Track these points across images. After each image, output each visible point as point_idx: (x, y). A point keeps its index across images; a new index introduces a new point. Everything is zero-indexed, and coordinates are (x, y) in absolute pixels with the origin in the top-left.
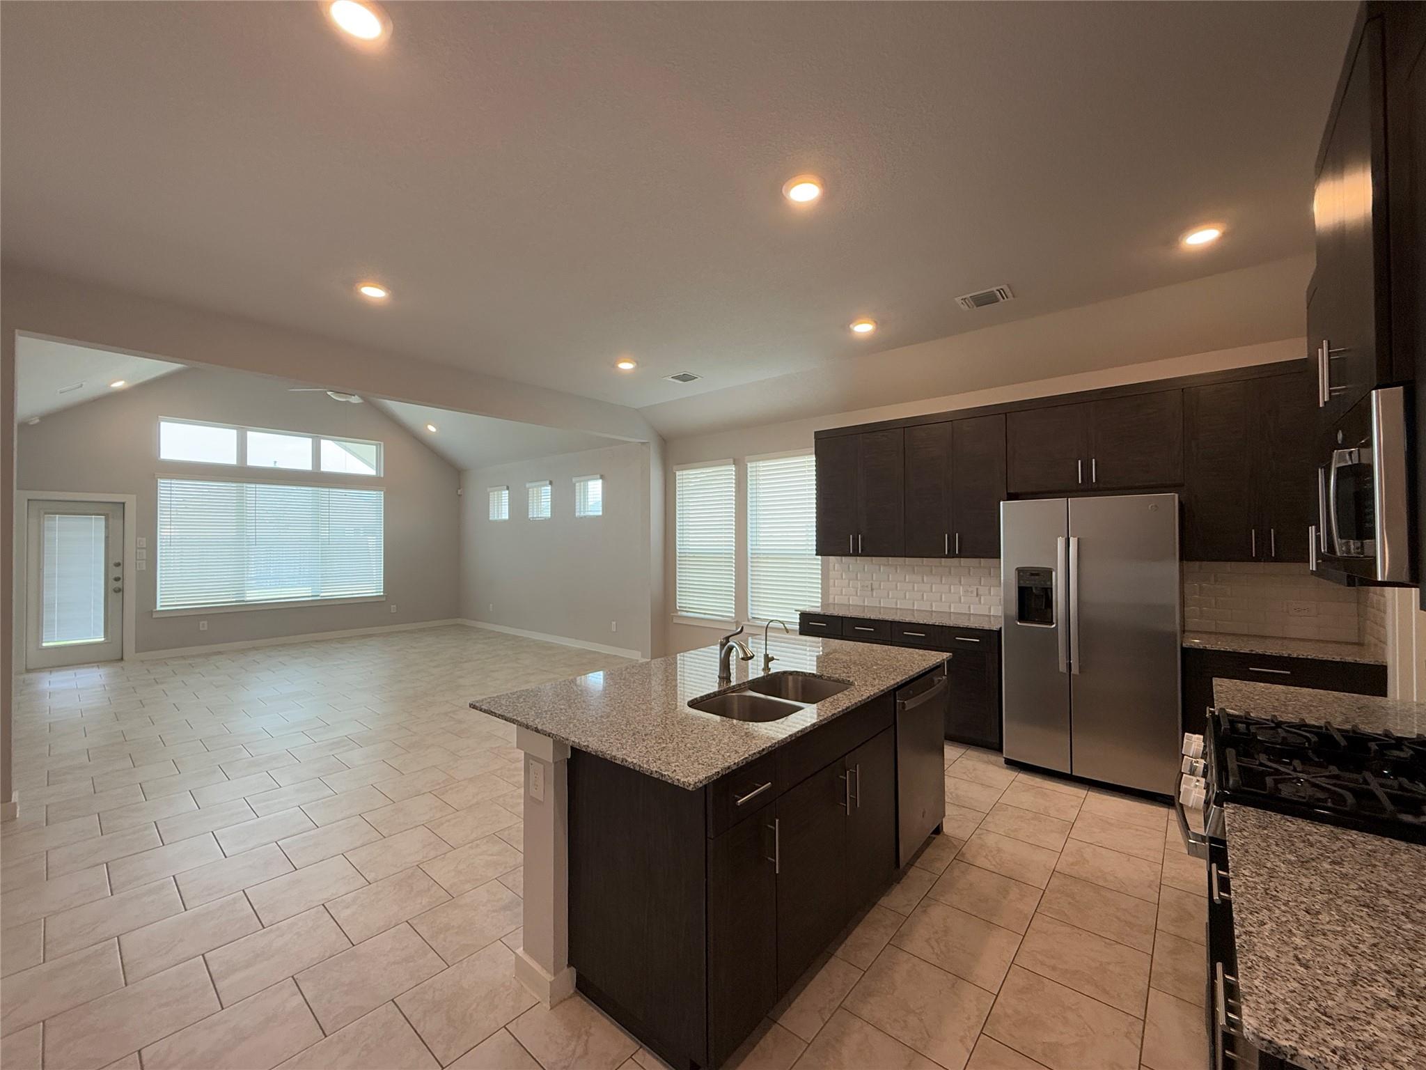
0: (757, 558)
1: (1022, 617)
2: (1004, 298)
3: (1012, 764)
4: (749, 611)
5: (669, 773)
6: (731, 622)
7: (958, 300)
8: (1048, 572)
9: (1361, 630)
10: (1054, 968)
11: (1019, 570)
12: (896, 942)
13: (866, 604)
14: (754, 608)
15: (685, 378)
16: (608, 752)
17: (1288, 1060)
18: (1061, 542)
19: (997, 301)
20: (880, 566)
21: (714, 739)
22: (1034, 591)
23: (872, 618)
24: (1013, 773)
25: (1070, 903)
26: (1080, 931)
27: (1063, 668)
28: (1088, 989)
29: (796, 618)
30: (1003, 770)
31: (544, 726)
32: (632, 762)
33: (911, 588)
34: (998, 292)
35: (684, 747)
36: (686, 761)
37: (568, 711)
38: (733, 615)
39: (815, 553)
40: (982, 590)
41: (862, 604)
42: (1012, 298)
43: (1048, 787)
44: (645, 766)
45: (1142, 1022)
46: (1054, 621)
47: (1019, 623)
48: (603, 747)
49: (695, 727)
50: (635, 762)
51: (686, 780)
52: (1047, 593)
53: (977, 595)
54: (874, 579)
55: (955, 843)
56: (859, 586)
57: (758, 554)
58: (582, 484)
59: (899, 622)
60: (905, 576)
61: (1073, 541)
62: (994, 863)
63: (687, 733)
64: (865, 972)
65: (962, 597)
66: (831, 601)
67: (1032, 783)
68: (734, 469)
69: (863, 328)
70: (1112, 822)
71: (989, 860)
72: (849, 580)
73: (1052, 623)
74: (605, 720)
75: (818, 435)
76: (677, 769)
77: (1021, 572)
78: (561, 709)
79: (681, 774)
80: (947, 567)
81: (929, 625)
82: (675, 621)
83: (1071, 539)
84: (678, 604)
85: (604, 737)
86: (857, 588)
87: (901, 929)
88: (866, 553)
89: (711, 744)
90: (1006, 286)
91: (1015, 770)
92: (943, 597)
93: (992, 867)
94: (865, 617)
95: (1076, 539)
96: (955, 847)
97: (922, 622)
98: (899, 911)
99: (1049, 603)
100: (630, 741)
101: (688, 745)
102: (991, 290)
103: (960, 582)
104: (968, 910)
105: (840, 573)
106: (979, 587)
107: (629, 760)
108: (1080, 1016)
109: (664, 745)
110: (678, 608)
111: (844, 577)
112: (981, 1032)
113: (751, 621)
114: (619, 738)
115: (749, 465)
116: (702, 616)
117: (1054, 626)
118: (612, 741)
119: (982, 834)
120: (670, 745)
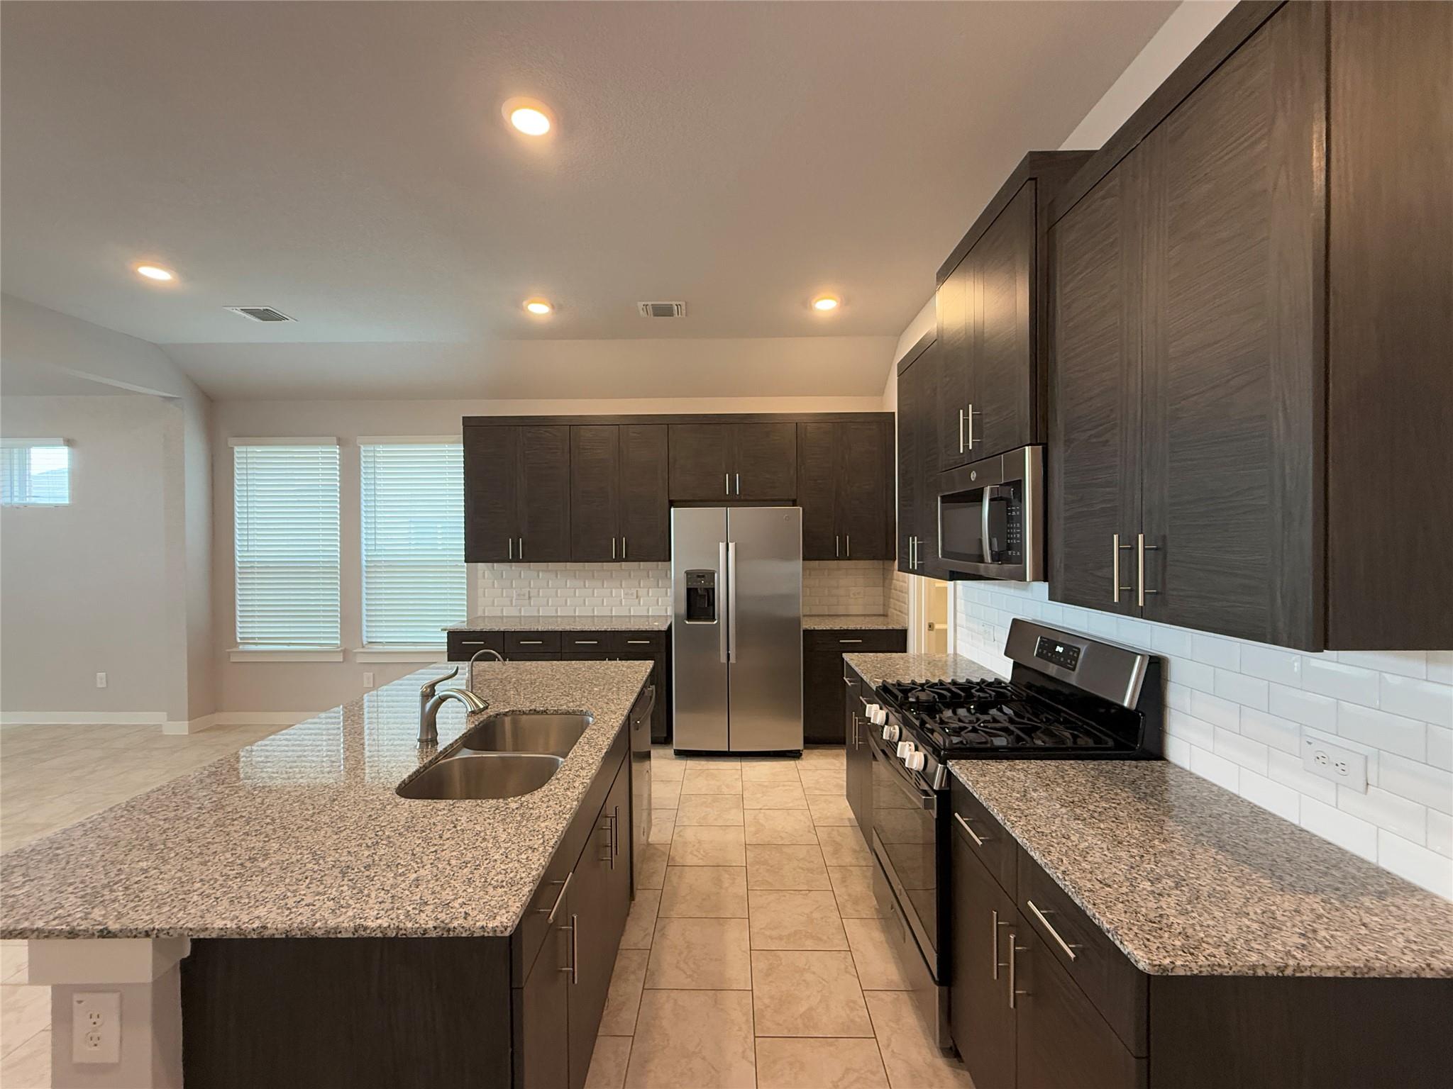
0: (375, 566)
1: (690, 616)
2: (678, 314)
3: (683, 754)
4: (364, 634)
5: (461, 921)
6: (337, 652)
7: (640, 304)
8: (712, 574)
9: (886, 605)
10: (780, 938)
11: (687, 573)
12: (649, 987)
13: (523, 614)
14: (370, 630)
15: (266, 315)
16: (318, 924)
17: (1170, 974)
18: (722, 546)
19: (671, 315)
20: (538, 572)
21: (484, 839)
22: (699, 591)
23: (540, 630)
24: (683, 761)
25: (768, 870)
26: (784, 893)
27: (723, 660)
28: (809, 944)
29: (443, 637)
30: (674, 761)
31: (123, 920)
32: (380, 927)
33: (573, 594)
34: (676, 307)
35: (449, 868)
36: (470, 890)
37: (163, 869)
38: (339, 642)
39: (464, 559)
40: (642, 592)
41: (518, 615)
42: (684, 316)
43: (712, 767)
44: (409, 925)
45: (849, 953)
46: (716, 617)
47: (687, 622)
48: (300, 918)
49: (439, 828)
50: (386, 925)
51: (496, 923)
52: (710, 593)
53: (637, 597)
54: (532, 586)
55: (662, 849)
56: (515, 596)
57: (374, 561)
58: (16, 450)
59: (571, 631)
60: (566, 582)
61: (731, 546)
62: (700, 856)
63: (435, 842)
64: (633, 1037)
65: (623, 600)
66: (480, 613)
67: (700, 768)
68: (338, 451)
69: (539, 309)
70: (766, 784)
71: (695, 856)
72: (502, 589)
73: (714, 619)
74: (263, 865)
75: (466, 420)
76: (468, 909)
77: (690, 575)
78: (145, 871)
79: (482, 916)
80: (608, 571)
81: (601, 631)
82: (233, 659)
83: (730, 544)
84: (239, 635)
85: (285, 897)
86: (513, 597)
87: (649, 967)
88: (528, 558)
89: (487, 848)
90: (684, 303)
91: (683, 759)
92: (605, 600)
93: (700, 861)
94: (532, 630)
95: (734, 543)
96: (664, 853)
97: (594, 630)
98: (640, 946)
99: (711, 603)
100: (345, 888)
101: (453, 862)
102: (670, 303)
103: (621, 585)
104: (698, 915)
105: (491, 581)
106: (639, 589)
107: (370, 924)
108: (814, 973)
109: (415, 876)
110: (239, 641)
111: (496, 586)
112: (755, 1037)
113: (366, 646)
114: (321, 889)
115: (363, 448)
116: (286, 648)
117: (715, 622)
118: (308, 900)
119: (681, 831)
120: (422, 872)
